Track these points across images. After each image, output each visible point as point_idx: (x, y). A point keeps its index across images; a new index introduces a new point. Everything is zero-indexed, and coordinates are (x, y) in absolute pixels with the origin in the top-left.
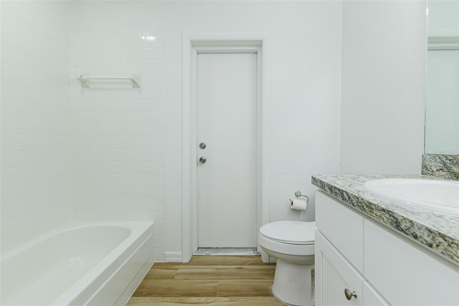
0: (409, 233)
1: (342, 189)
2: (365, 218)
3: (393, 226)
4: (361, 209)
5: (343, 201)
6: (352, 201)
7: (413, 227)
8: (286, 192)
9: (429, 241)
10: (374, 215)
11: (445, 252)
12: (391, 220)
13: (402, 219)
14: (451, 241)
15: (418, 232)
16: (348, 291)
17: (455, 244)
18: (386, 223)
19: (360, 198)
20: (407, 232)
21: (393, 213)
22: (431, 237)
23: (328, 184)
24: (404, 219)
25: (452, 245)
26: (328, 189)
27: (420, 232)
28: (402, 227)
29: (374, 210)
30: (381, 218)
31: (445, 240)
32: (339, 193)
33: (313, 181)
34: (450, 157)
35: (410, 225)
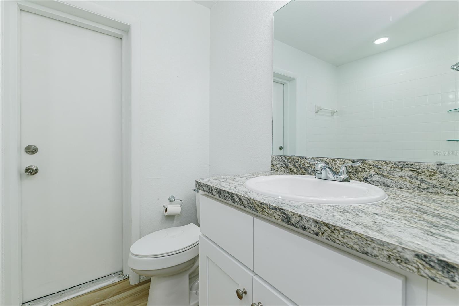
0: (298, 226)
1: (231, 192)
2: (255, 217)
3: (284, 222)
4: (252, 209)
5: (233, 204)
6: (243, 203)
7: (302, 220)
8: (159, 199)
9: (316, 230)
10: (266, 214)
11: (328, 238)
12: (282, 216)
13: (293, 215)
14: (333, 228)
15: (306, 224)
16: (240, 291)
17: (337, 230)
18: (277, 219)
19: (252, 199)
20: (297, 225)
21: (285, 211)
22: (318, 226)
23: (215, 188)
24: (294, 214)
25: (335, 231)
26: (216, 193)
27: (308, 224)
28: (292, 221)
29: (266, 209)
30: (272, 216)
31: (329, 228)
32: (229, 196)
33: (198, 186)
34: (287, 157)
35: (300, 219)
